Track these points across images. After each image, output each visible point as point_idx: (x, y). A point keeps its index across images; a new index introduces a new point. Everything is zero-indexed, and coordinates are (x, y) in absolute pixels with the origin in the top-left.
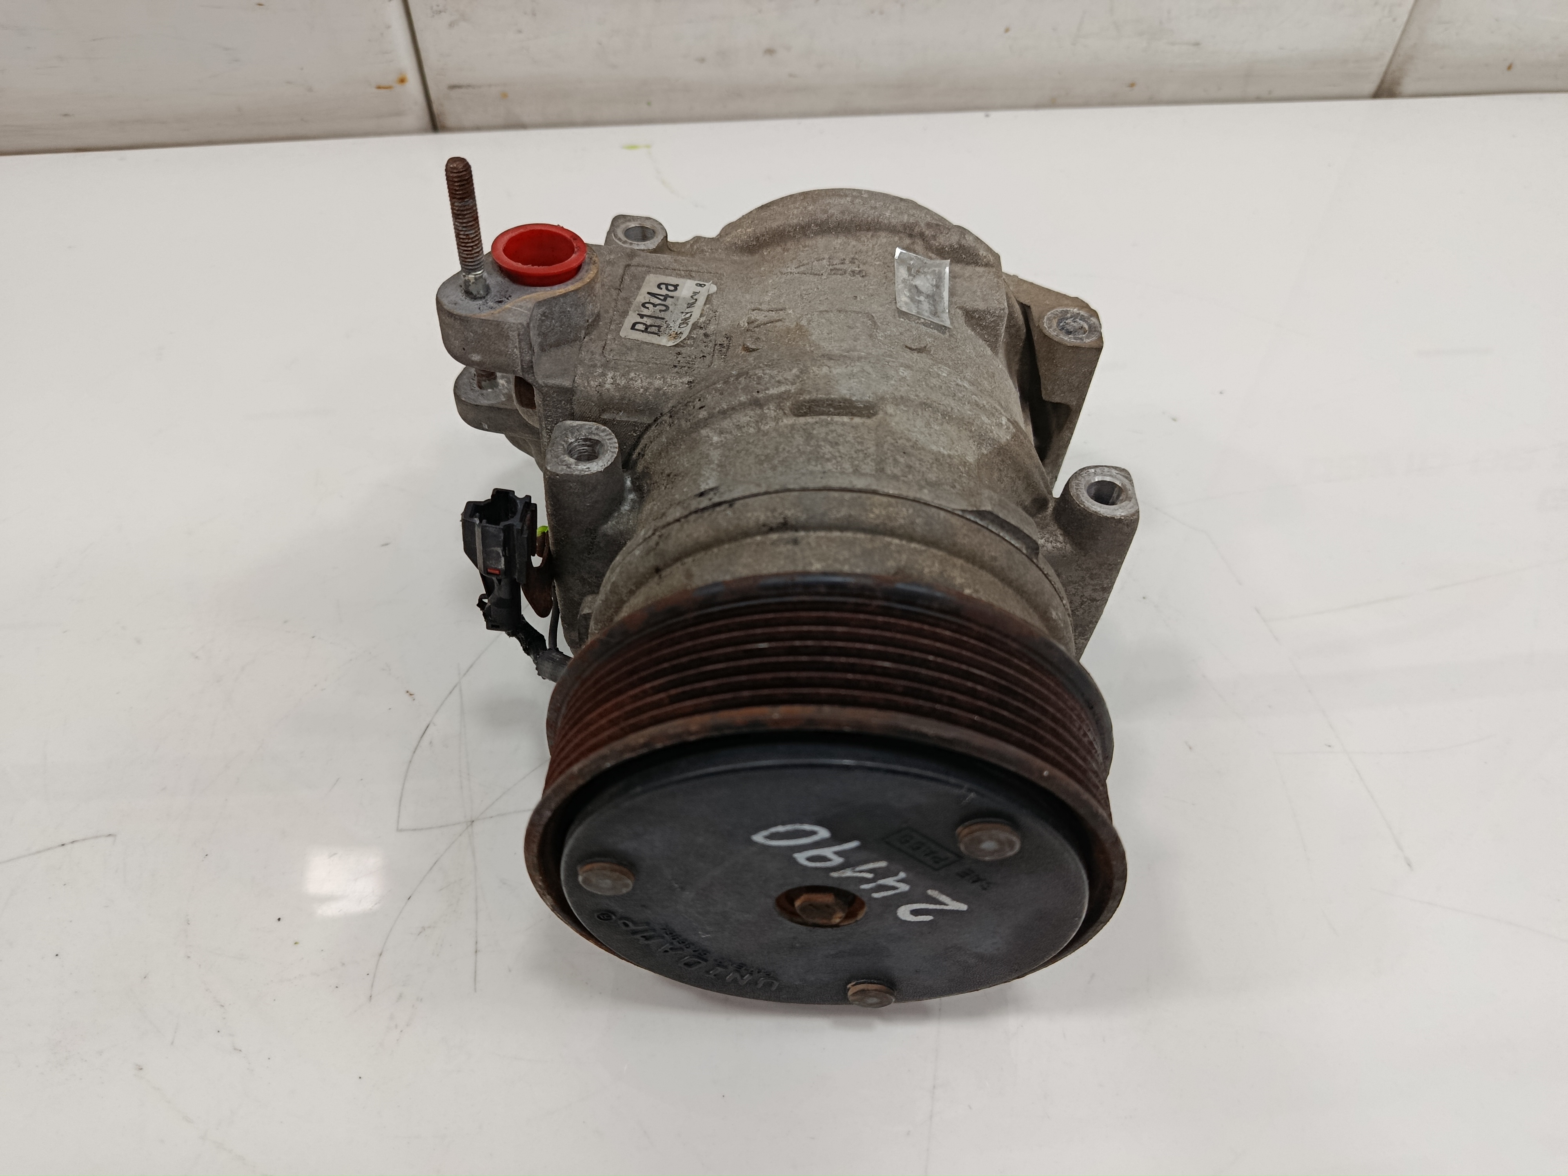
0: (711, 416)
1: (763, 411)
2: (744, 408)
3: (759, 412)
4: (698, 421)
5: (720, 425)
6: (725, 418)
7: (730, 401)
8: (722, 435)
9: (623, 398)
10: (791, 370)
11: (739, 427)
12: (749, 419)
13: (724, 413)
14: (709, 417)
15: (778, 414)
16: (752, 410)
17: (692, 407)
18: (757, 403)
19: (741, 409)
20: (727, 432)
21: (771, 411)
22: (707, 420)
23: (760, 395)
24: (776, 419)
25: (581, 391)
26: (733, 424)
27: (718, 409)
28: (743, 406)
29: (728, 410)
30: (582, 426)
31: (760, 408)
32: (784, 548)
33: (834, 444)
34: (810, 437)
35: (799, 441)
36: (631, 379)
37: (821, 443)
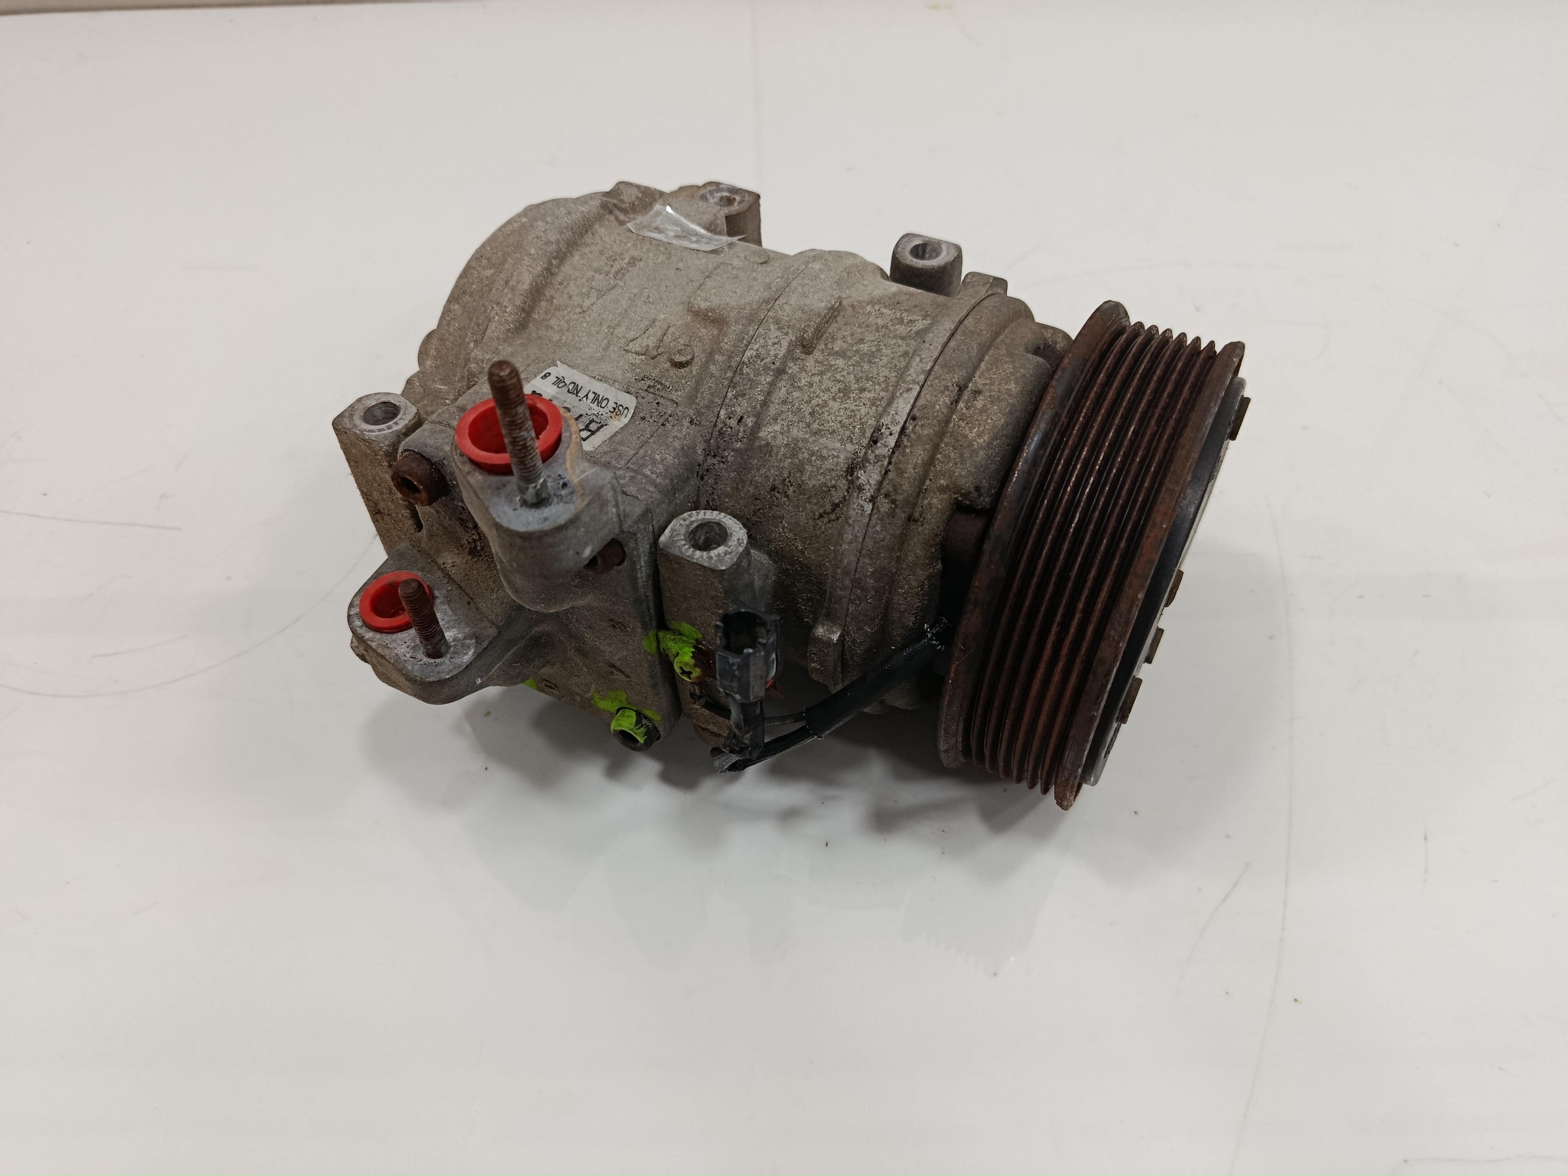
0: (758, 416)
1: (788, 373)
2: (775, 385)
3: (786, 377)
4: (751, 430)
5: (770, 416)
6: (769, 406)
7: (761, 391)
8: (778, 421)
9: (672, 480)
10: (770, 329)
11: (784, 402)
12: (785, 389)
13: (765, 404)
14: (757, 419)
15: (799, 365)
16: (781, 380)
17: (729, 429)
18: (780, 372)
19: (773, 388)
20: (780, 415)
21: (793, 368)
22: (757, 422)
23: (778, 364)
24: (803, 369)
25: (652, 502)
26: (778, 404)
27: (758, 406)
28: (772, 384)
29: (765, 399)
30: (673, 530)
31: (784, 374)
32: (979, 403)
33: (861, 341)
34: (842, 354)
35: (840, 362)
36: (662, 461)
37: (854, 349)
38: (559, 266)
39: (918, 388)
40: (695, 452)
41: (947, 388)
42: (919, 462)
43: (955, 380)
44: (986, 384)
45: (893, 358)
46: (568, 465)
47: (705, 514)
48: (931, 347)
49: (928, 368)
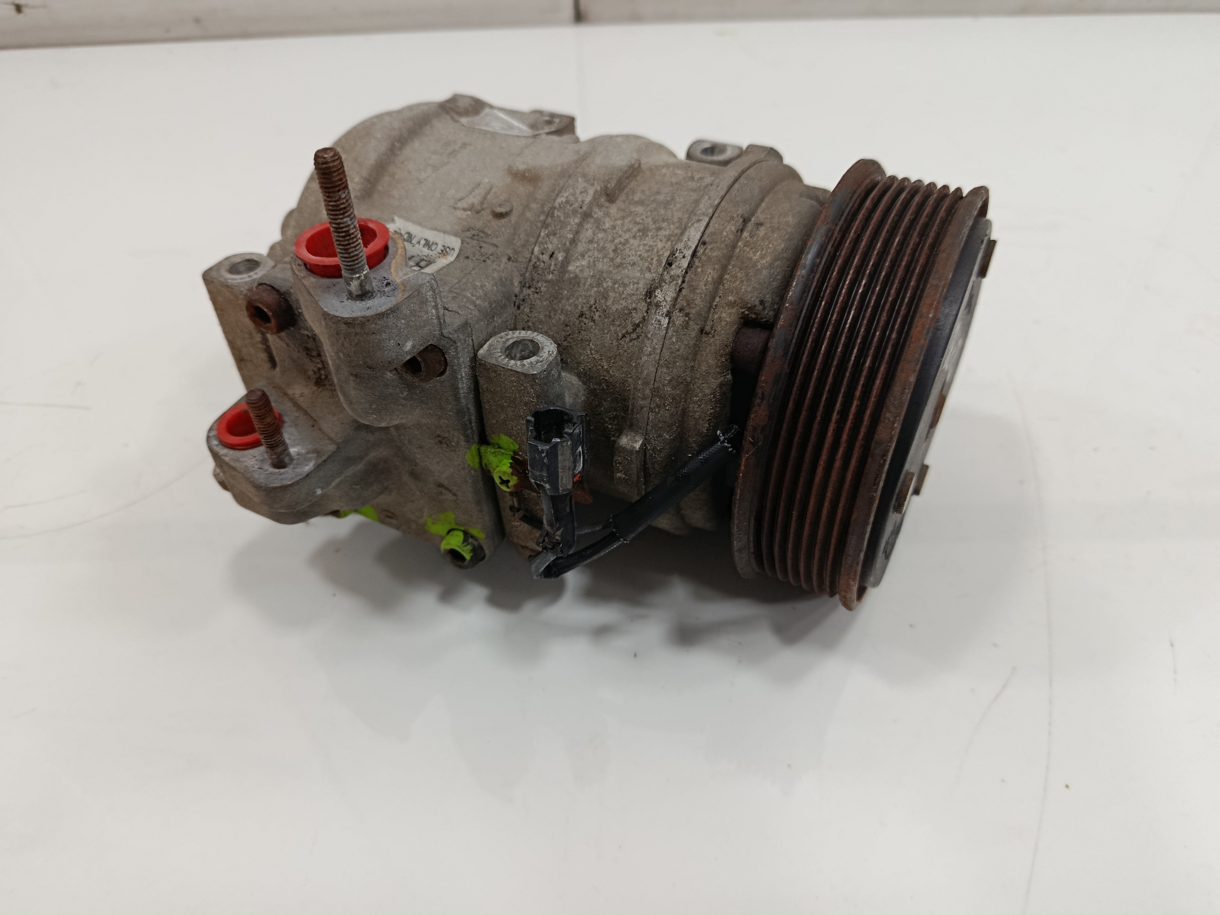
0: (567, 251)
1: (594, 218)
2: (583, 226)
3: (592, 220)
4: (561, 264)
5: (578, 252)
6: (576, 245)
7: (570, 230)
8: (586, 257)
9: (490, 304)
10: (578, 181)
11: (591, 241)
12: (592, 230)
13: (573, 242)
14: (567, 254)
15: (604, 211)
16: (588, 223)
17: (542, 264)
18: (587, 216)
19: (581, 229)
20: (587, 252)
21: (598, 213)
22: (566, 257)
23: (584, 208)
24: (607, 214)
25: (471, 318)
26: (585, 243)
27: (568, 243)
28: (580, 225)
29: (574, 236)
30: (491, 345)
31: (591, 218)
32: (762, 232)
33: (658, 193)
34: (641, 203)
35: (640, 209)
36: (481, 287)
37: (652, 199)
38: (401, 149)
39: (707, 219)
40: (512, 284)
41: (732, 218)
42: (710, 279)
43: (740, 211)
44: (767, 218)
45: (685, 205)
46: (393, 270)
47: (520, 333)
48: (718, 188)
49: (716, 202)
